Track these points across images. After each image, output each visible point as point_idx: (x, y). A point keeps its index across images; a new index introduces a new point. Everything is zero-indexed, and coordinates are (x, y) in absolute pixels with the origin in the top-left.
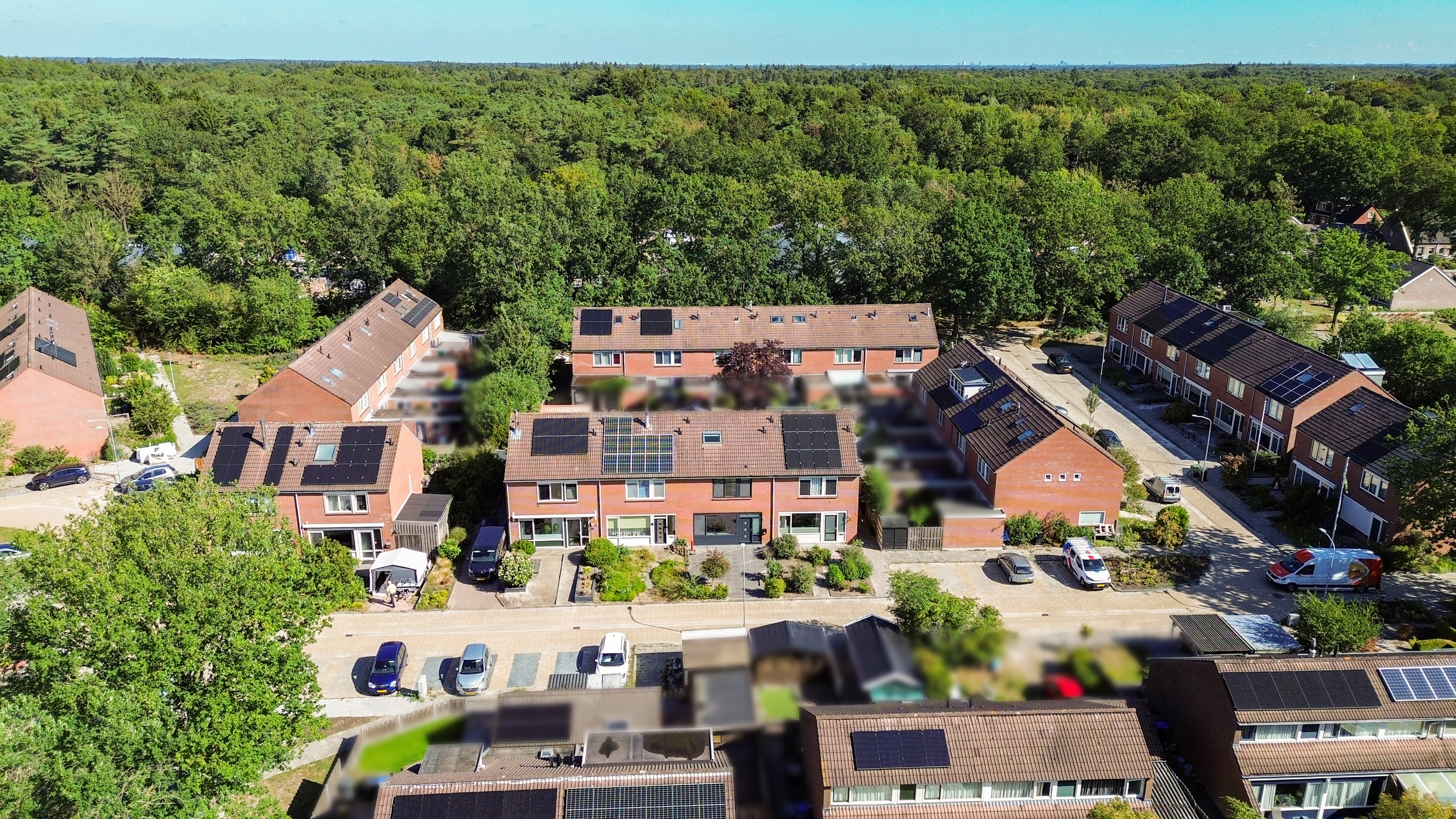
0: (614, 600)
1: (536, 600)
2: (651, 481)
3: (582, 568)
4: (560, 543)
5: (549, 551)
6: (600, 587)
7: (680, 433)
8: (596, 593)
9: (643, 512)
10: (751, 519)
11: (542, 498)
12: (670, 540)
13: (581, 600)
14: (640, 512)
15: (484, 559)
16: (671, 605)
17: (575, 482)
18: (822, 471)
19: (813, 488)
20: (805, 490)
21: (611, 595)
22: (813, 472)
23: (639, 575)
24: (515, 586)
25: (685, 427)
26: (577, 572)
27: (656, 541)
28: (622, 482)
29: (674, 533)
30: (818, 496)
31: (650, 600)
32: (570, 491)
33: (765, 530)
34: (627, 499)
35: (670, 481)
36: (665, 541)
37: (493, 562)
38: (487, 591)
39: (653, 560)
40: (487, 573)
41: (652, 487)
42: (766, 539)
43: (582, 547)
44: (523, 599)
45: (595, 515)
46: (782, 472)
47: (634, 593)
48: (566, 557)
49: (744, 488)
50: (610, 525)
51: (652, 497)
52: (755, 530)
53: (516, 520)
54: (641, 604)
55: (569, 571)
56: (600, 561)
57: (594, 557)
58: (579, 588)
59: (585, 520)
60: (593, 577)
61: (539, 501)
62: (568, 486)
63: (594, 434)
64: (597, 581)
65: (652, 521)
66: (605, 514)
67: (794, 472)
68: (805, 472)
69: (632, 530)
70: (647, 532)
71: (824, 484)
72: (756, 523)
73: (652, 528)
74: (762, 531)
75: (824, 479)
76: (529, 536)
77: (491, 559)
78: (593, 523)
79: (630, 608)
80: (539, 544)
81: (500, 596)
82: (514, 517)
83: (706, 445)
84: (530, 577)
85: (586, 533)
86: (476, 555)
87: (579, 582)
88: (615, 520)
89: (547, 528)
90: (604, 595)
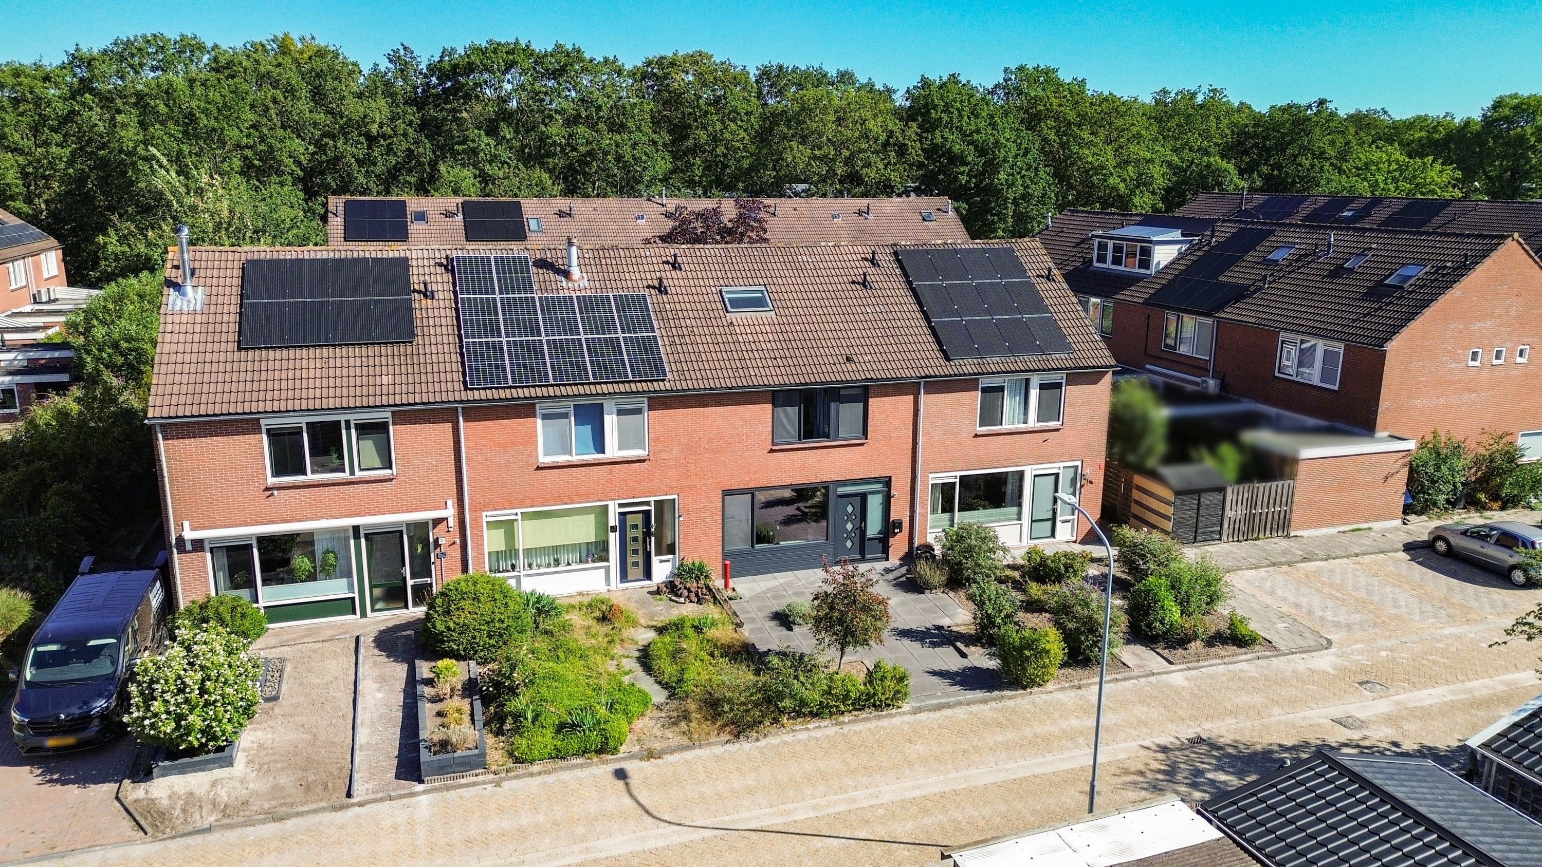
0: (559, 755)
1: (276, 790)
2: (609, 406)
3: (424, 669)
4: (345, 606)
5: (311, 631)
6: (500, 718)
7: (661, 289)
8: (490, 740)
9: (588, 497)
10: (863, 497)
11: (279, 470)
12: (662, 569)
13: (442, 770)
14: (580, 498)
15: (77, 671)
16: (745, 746)
17: (385, 415)
18: (1029, 360)
19: (1010, 404)
20: (991, 414)
21: (546, 739)
22: (1010, 363)
23: (611, 666)
24: (192, 752)
25: (671, 278)
26: (412, 681)
27: (624, 577)
28: (525, 409)
29: (671, 550)
30: (1021, 427)
31: (674, 737)
32: (369, 445)
33: (899, 525)
34: (543, 460)
35: (660, 402)
36: (648, 575)
37: (110, 678)
38: (84, 780)
39: (634, 623)
40: (84, 720)
41: (611, 422)
42: (899, 545)
43: (417, 612)
44: (223, 795)
45: (450, 512)
46: (937, 366)
47: (618, 724)
48: (367, 641)
49: (848, 413)
50: (493, 541)
51: (612, 450)
52: (874, 527)
53: (198, 545)
54: (650, 755)
55: (382, 680)
56: (482, 639)
57: (464, 629)
58: (429, 729)
59: (420, 531)
60: (470, 688)
61: (271, 481)
62: (365, 429)
63: (427, 294)
64: (486, 702)
65: (613, 520)
66: (478, 509)
67: (966, 365)
68: (993, 362)
69: (556, 549)
70: (598, 552)
71: (1034, 394)
72: (874, 504)
73: (614, 539)
74: (890, 527)
75: (1035, 381)
76: (245, 594)
77: (101, 667)
78: (446, 538)
79: (621, 774)
80: (278, 613)
81: (134, 792)
82: (189, 534)
83: (735, 316)
84: (248, 711)
85: (423, 567)
86: (41, 661)
87: (427, 710)
88: (508, 526)
89: (301, 562)
90: (522, 743)
